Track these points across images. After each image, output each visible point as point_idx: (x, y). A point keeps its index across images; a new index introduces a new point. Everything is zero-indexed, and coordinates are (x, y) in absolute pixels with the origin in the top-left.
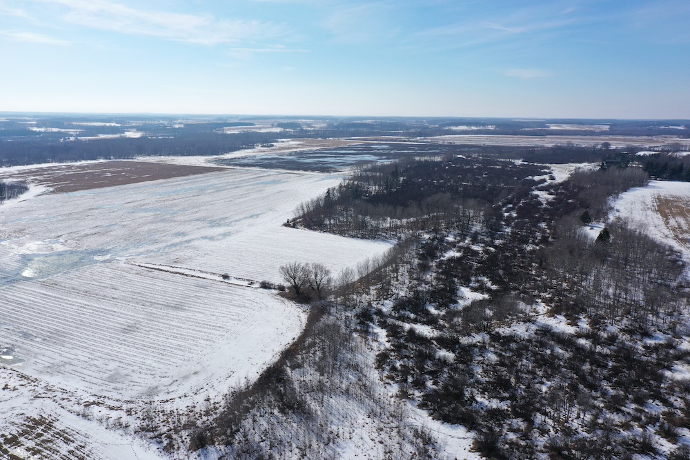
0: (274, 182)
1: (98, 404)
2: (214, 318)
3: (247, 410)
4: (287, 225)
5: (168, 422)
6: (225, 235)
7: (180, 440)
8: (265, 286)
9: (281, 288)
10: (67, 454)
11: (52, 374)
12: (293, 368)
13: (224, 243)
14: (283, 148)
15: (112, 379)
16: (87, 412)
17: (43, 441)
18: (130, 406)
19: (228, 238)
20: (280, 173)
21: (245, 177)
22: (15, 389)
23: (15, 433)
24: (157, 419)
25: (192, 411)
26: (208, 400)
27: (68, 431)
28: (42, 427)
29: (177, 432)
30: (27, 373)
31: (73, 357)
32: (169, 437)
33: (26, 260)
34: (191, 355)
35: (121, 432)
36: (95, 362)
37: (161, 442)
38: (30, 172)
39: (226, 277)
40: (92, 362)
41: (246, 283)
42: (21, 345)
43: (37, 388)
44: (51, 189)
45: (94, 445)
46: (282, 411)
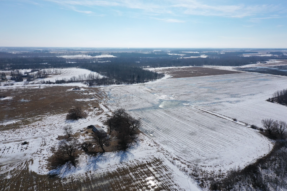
0: (264, 80)
1: (178, 160)
2: (227, 137)
3: (237, 181)
4: (269, 100)
5: (202, 175)
6: (237, 101)
7: (206, 184)
8: (253, 127)
9: (261, 130)
10: (165, 175)
11: (164, 144)
12: (263, 168)
13: (236, 105)
14: (271, 64)
15: (184, 152)
16: (174, 162)
17: (159, 168)
18: (189, 164)
19: (238, 103)
20: (268, 76)
21: (250, 76)
22: (152, 146)
23: (150, 162)
24: (199, 172)
25: (213, 174)
26: (220, 171)
27: (167, 166)
28: (159, 163)
29: (205, 180)
30: (157, 142)
31: (171, 140)
32: (202, 181)
33: (161, 101)
34: (215, 150)
35: (184, 173)
36: (179, 144)
37: (199, 182)
38: (166, 70)
39: (235, 120)
40: (178, 143)
41: (244, 124)
42: (156, 131)
43: (159, 148)
44: (172, 76)
45: (175, 175)
46: (254, 186)
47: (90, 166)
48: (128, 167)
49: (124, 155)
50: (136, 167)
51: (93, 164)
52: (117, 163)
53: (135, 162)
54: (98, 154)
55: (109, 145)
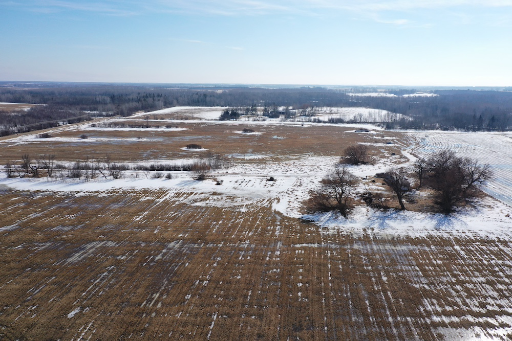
47: (373, 222)
48: (451, 237)
49: (445, 220)
50: (470, 241)
51: (379, 220)
52: (427, 228)
53: (470, 235)
54: (391, 211)
55: (415, 203)
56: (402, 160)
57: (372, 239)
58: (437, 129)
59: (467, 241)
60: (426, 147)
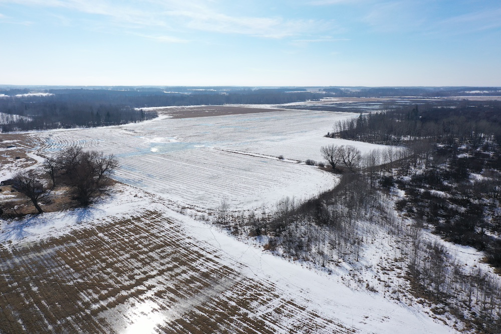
0: (319, 117)
1: (191, 208)
2: (272, 176)
3: (293, 221)
4: (328, 136)
5: (235, 221)
6: (282, 140)
7: (243, 230)
8: (309, 163)
9: (321, 166)
10: (169, 228)
11: (163, 193)
12: (328, 204)
13: (281, 143)
14: (327, 102)
15: (200, 199)
16: (183, 211)
17: (155, 221)
18: (210, 211)
19: (284, 141)
20: (323, 113)
21: (297, 114)
22: (141, 197)
23: (139, 216)
24: (229, 219)
25: (252, 218)
26: (264, 213)
27: (171, 218)
28: (156, 215)
29: (241, 226)
30: (149, 191)
31: (177, 187)
32: (236, 228)
33: (153, 145)
34: (254, 192)
35: (204, 222)
36: (190, 190)
37: (230, 230)
39: (281, 158)
40: (188, 190)
41: (296, 162)
42: (146, 179)
43: (154, 198)
45: (186, 226)
46: (317, 224)
47: (8, 234)
48: (94, 227)
49: (85, 212)
50: (111, 226)
51: (15, 231)
52: (70, 224)
53: (110, 220)
54: (28, 217)
55: (52, 203)
56: (29, 162)
57: (11, 252)
58: (60, 128)
59: (108, 227)
60: (52, 146)
